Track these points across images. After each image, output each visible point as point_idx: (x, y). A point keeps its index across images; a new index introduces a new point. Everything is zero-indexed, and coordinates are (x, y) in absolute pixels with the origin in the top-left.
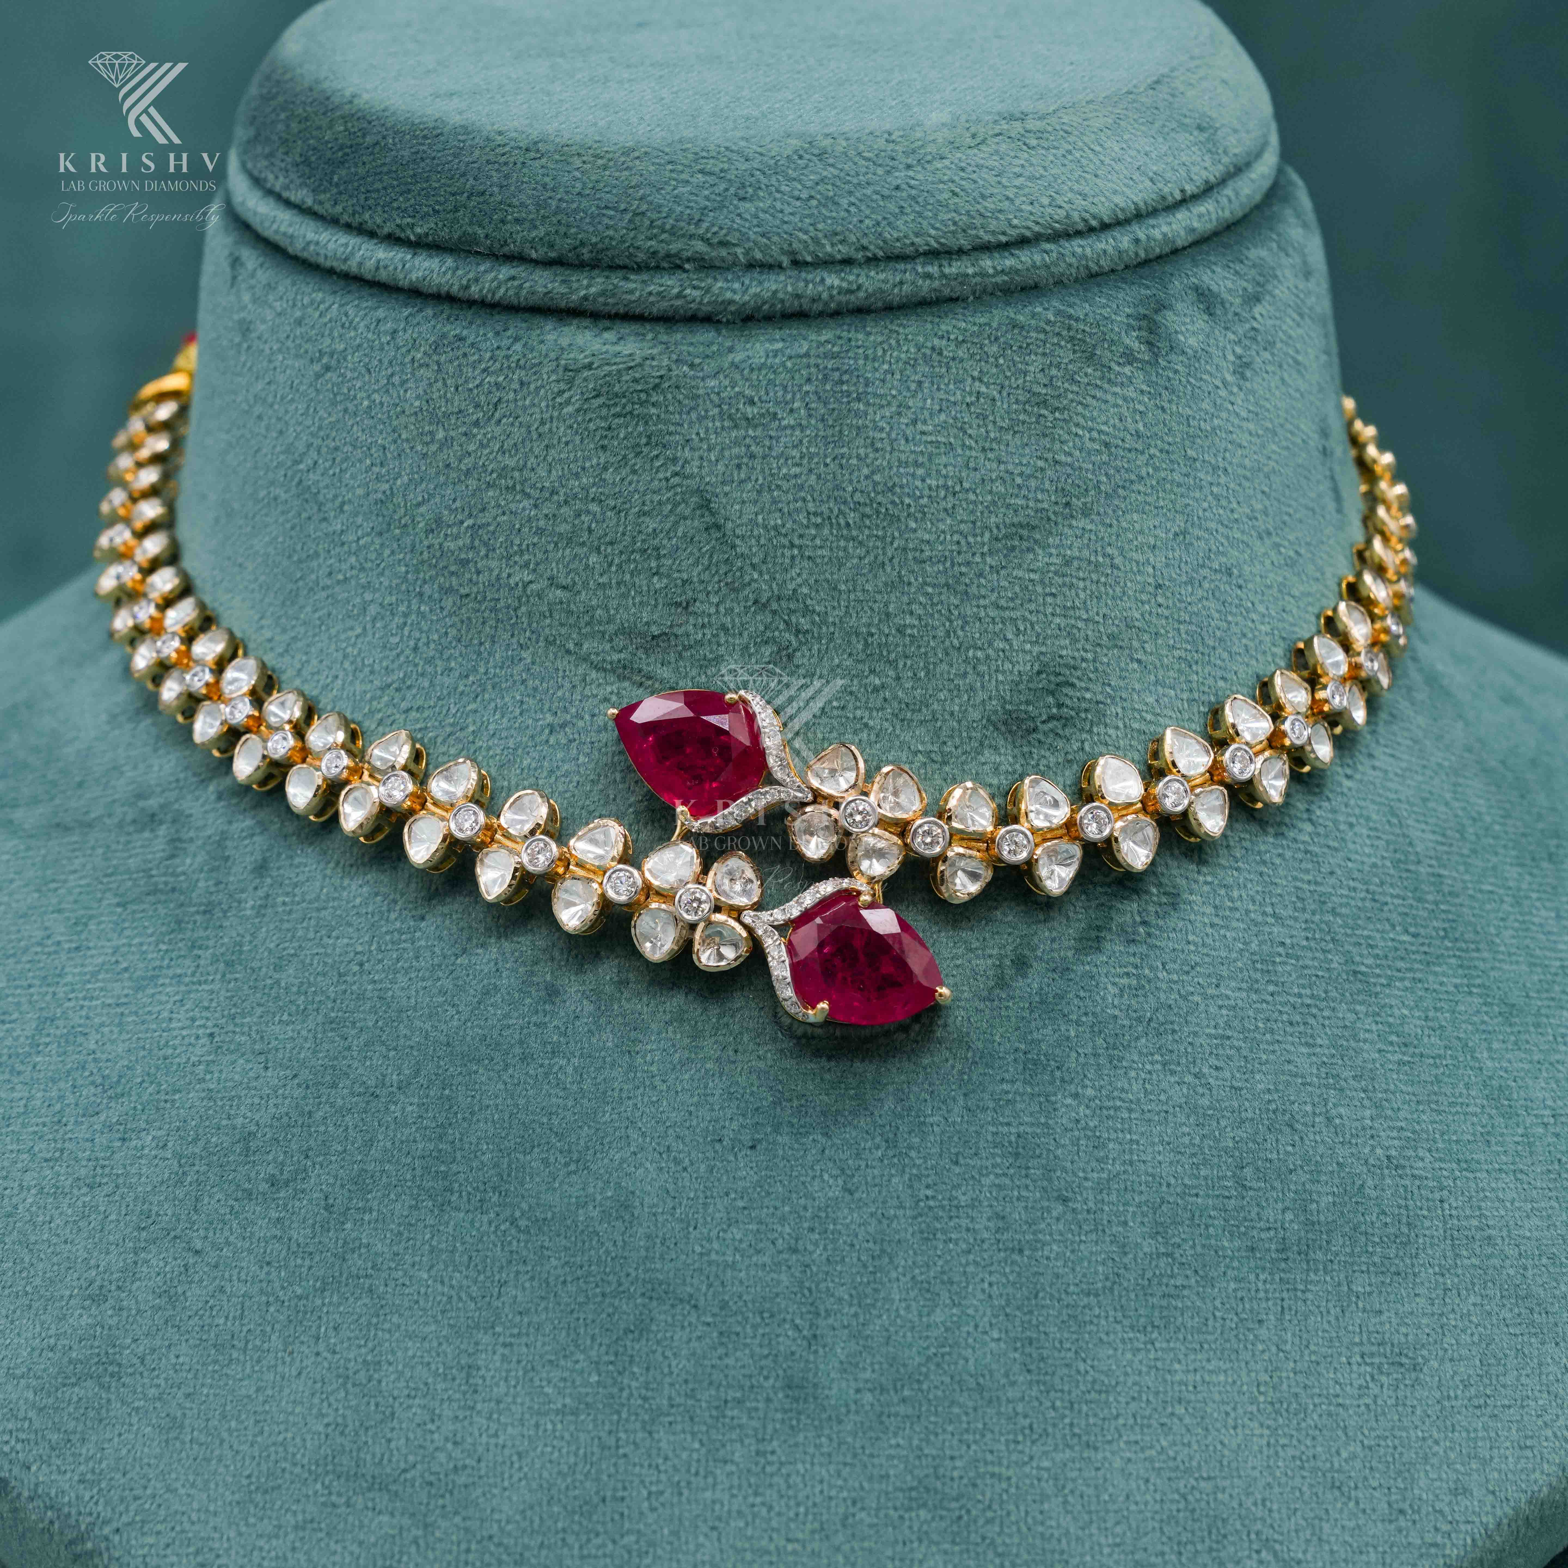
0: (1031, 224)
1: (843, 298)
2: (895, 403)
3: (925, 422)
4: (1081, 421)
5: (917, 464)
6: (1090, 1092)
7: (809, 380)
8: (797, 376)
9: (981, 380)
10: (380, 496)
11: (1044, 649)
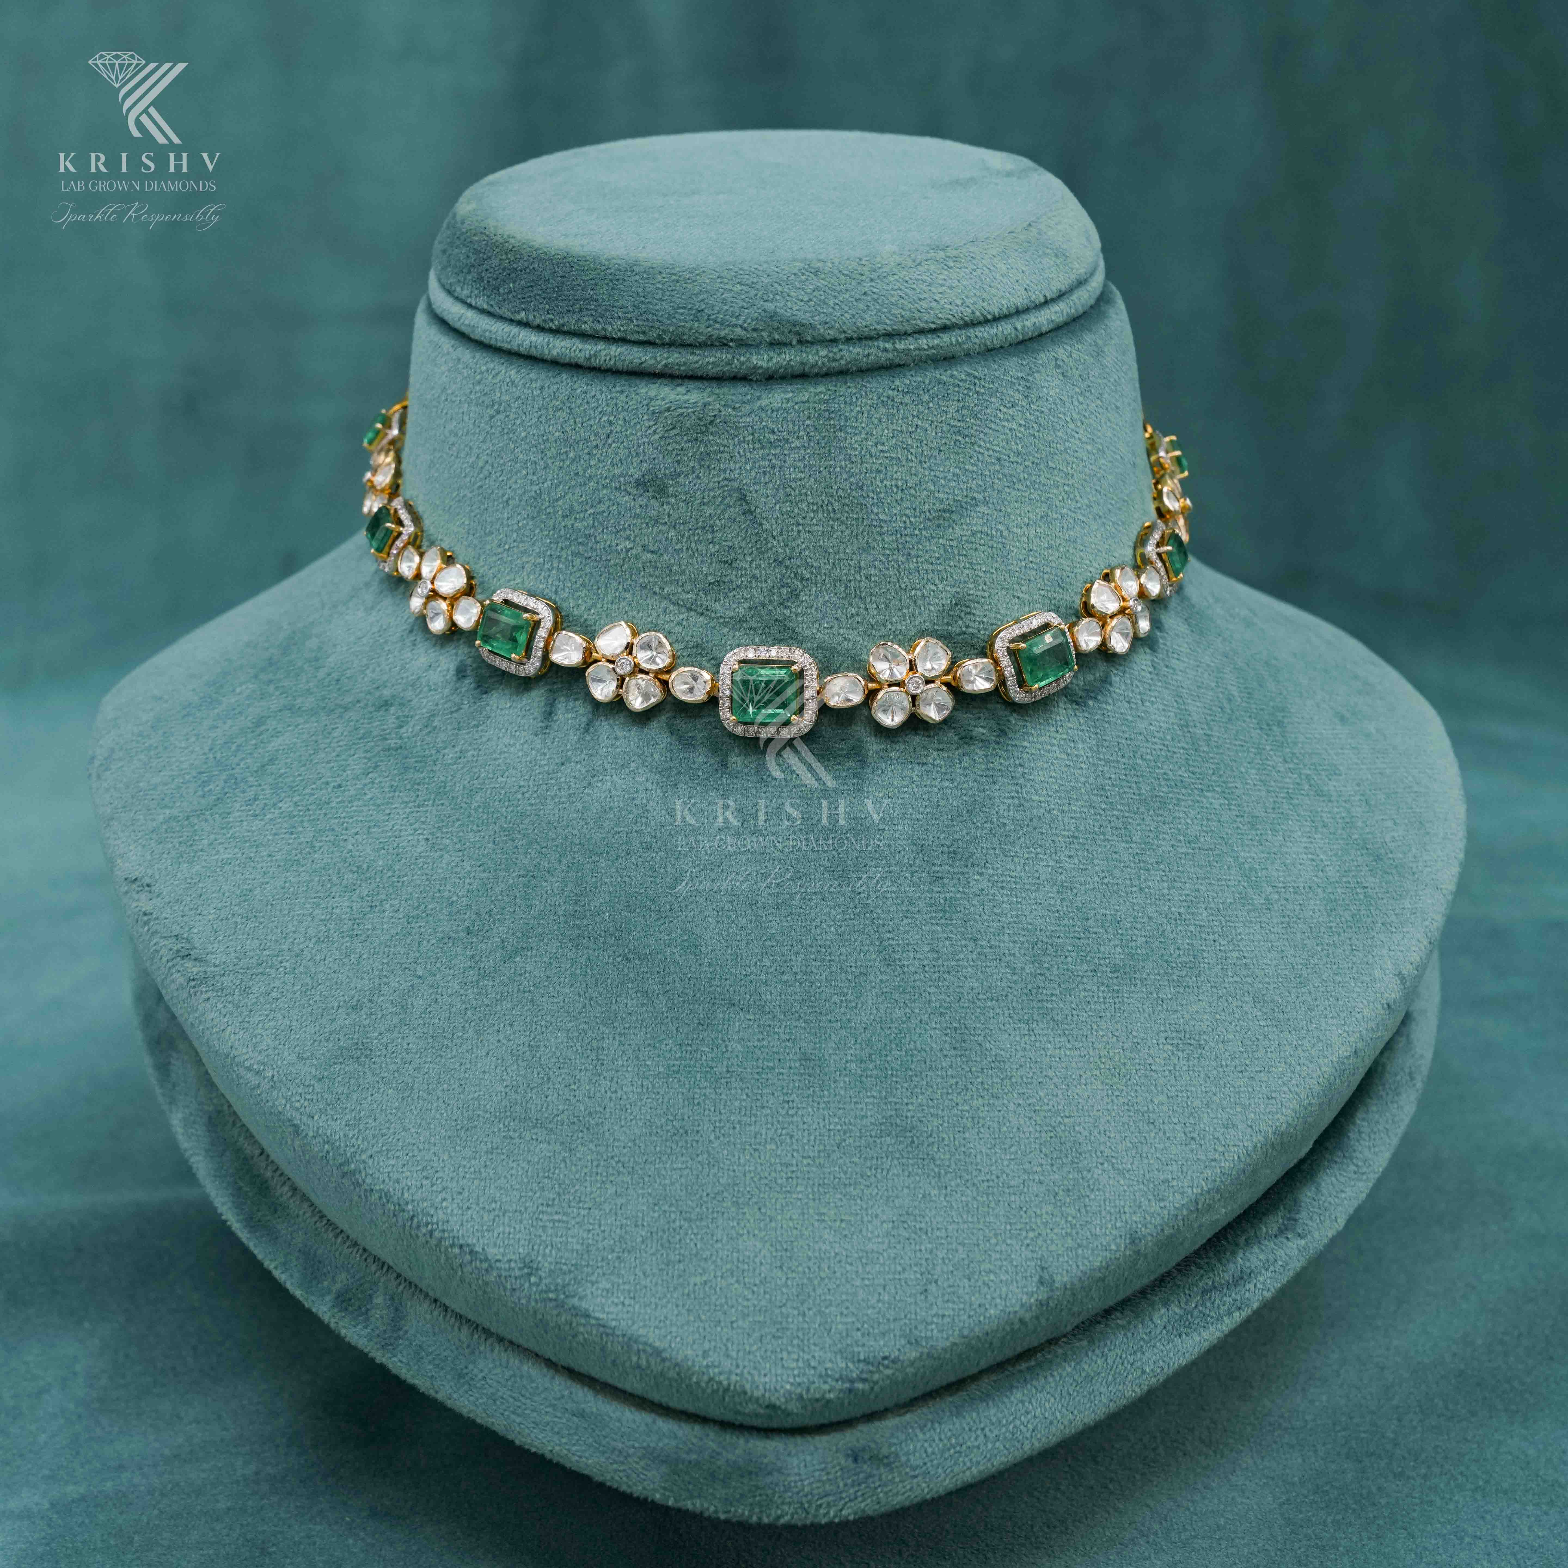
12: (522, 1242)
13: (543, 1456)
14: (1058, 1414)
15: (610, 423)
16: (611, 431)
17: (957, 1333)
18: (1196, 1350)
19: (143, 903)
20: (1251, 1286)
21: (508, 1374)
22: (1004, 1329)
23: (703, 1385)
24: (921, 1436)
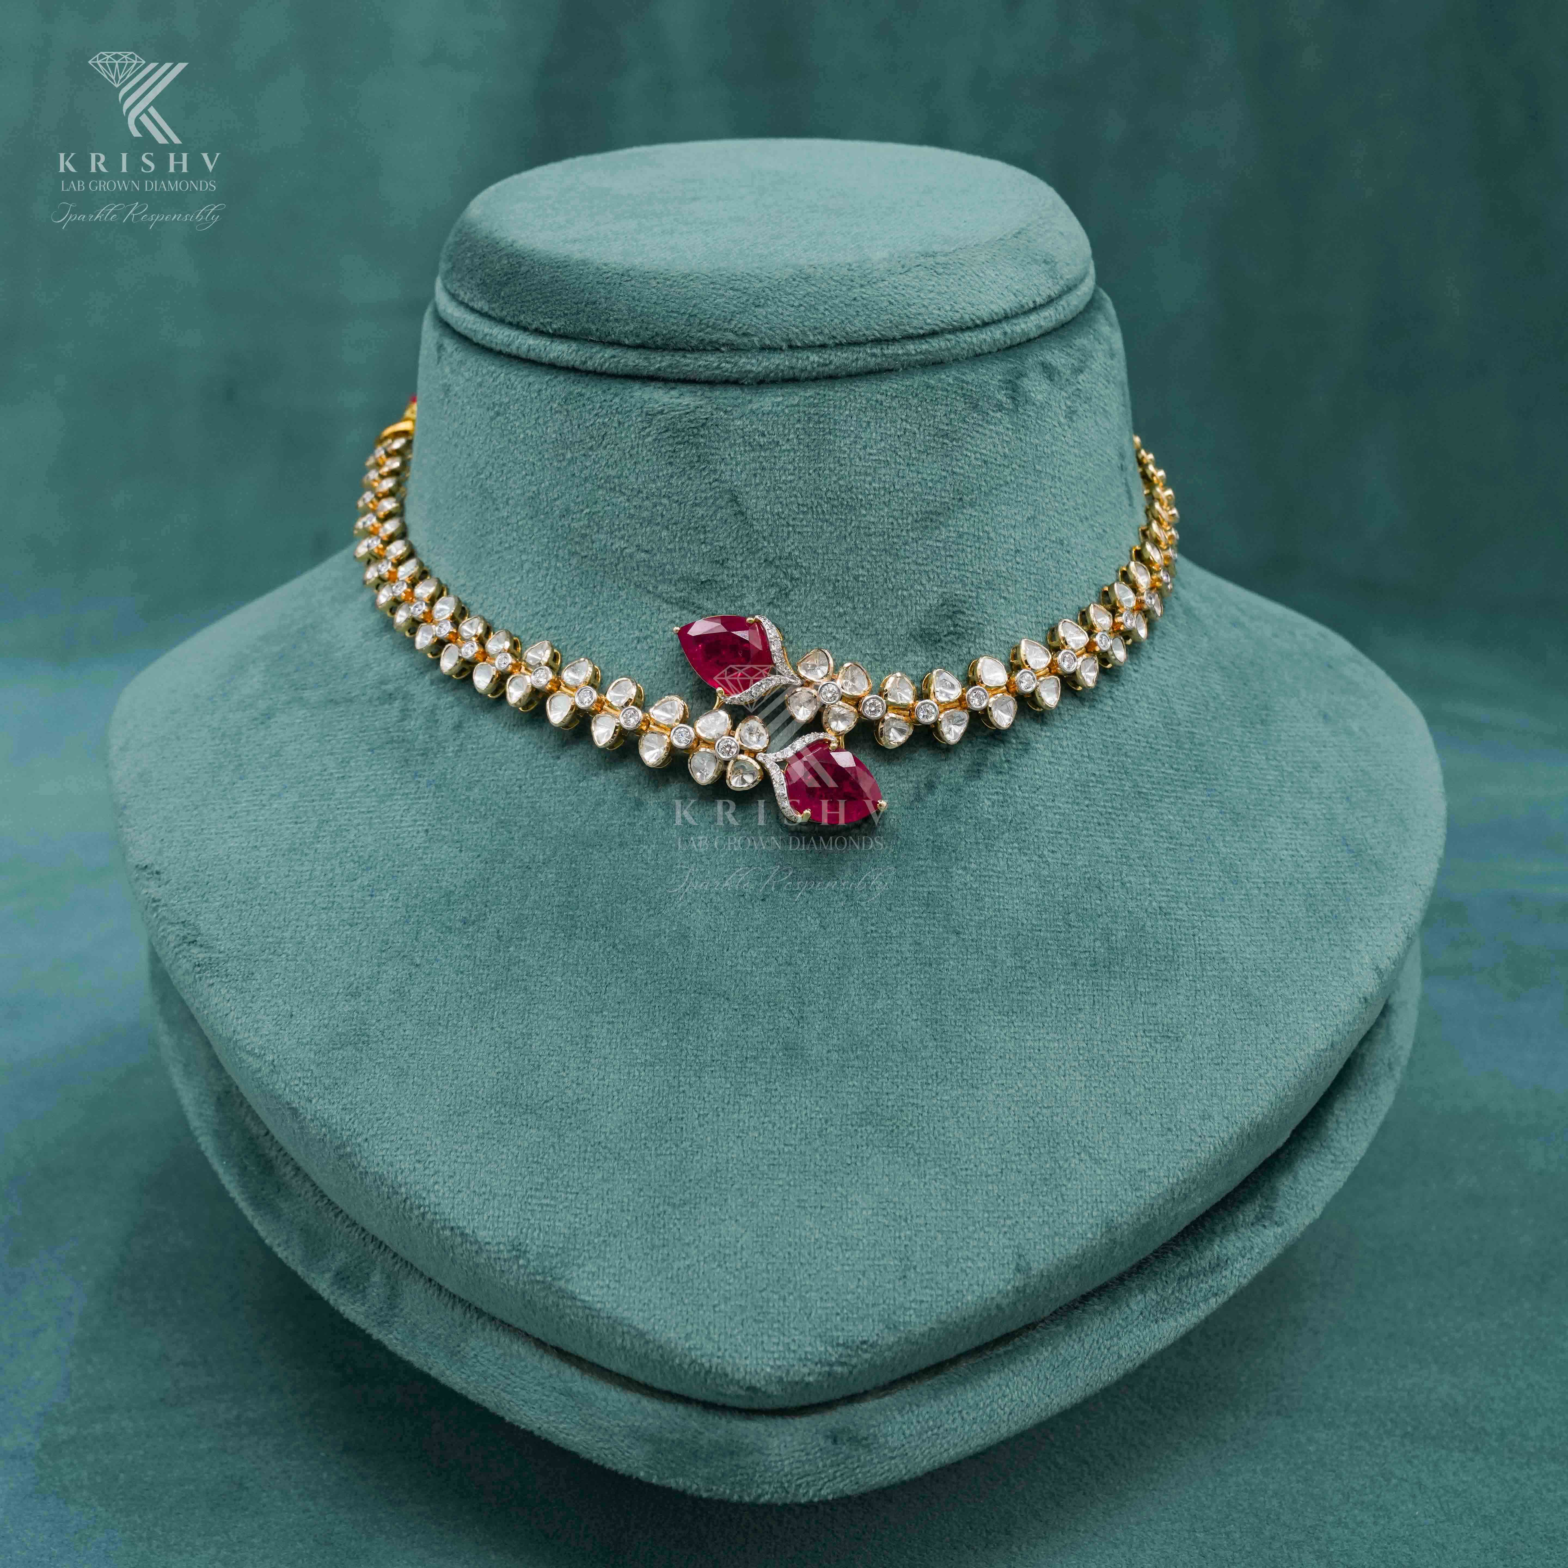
1: (821, 369)
2: (853, 436)
3: (871, 447)
4: (970, 447)
5: (866, 474)
6: (973, 866)
7: (799, 421)
10: (531, 494)
12: (511, 1226)
13: (532, 1432)
14: (1034, 1397)
17: (935, 1318)
18: (1172, 1335)
19: (153, 889)
20: (1227, 1273)
21: (499, 1352)
22: (981, 1315)
23: (686, 1366)
24: (899, 1418)
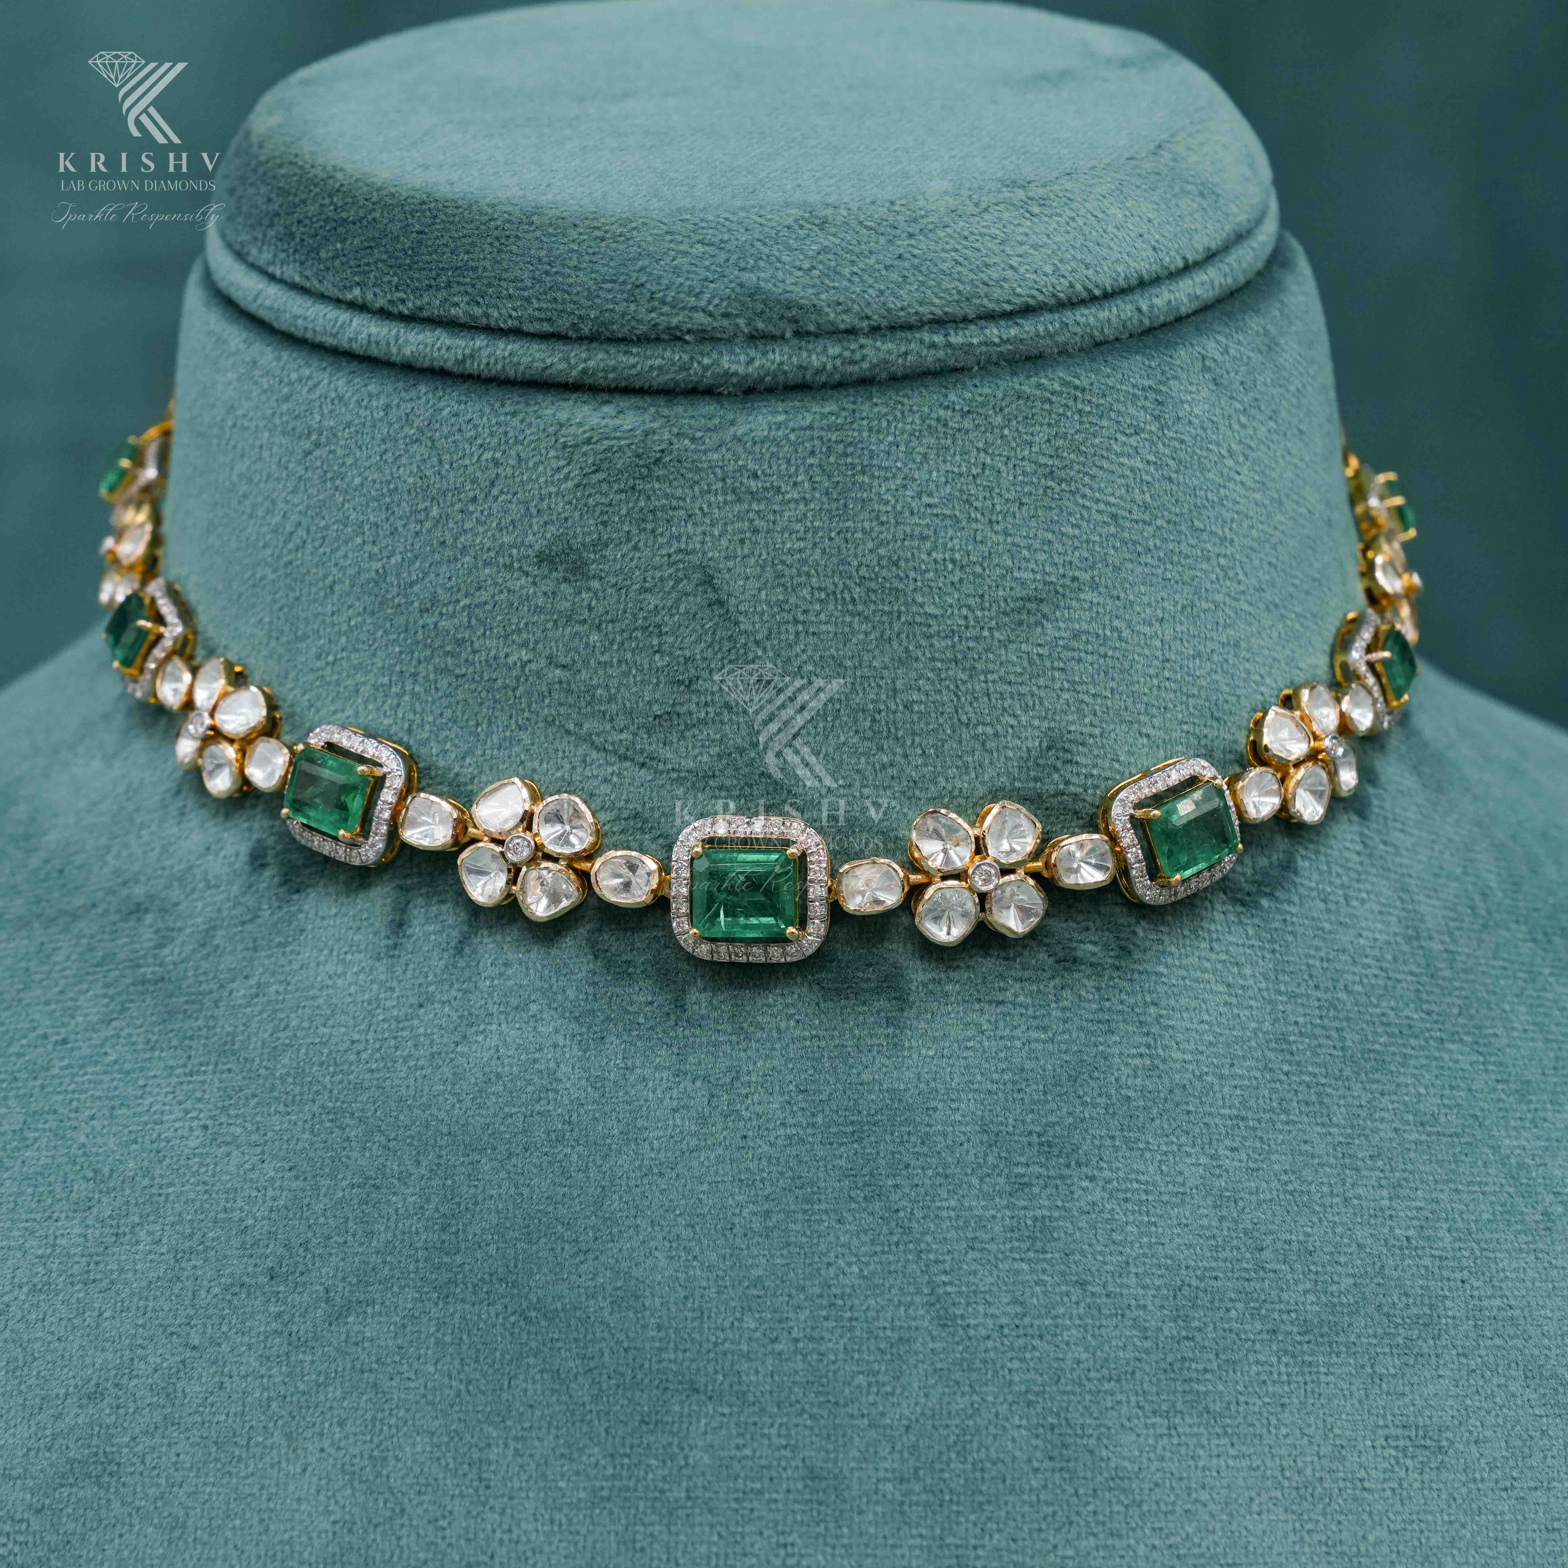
0: (1035, 293)
8: (800, 450)
9: (986, 452)
11: (1052, 725)
15: (496, 463)
16: (498, 476)
